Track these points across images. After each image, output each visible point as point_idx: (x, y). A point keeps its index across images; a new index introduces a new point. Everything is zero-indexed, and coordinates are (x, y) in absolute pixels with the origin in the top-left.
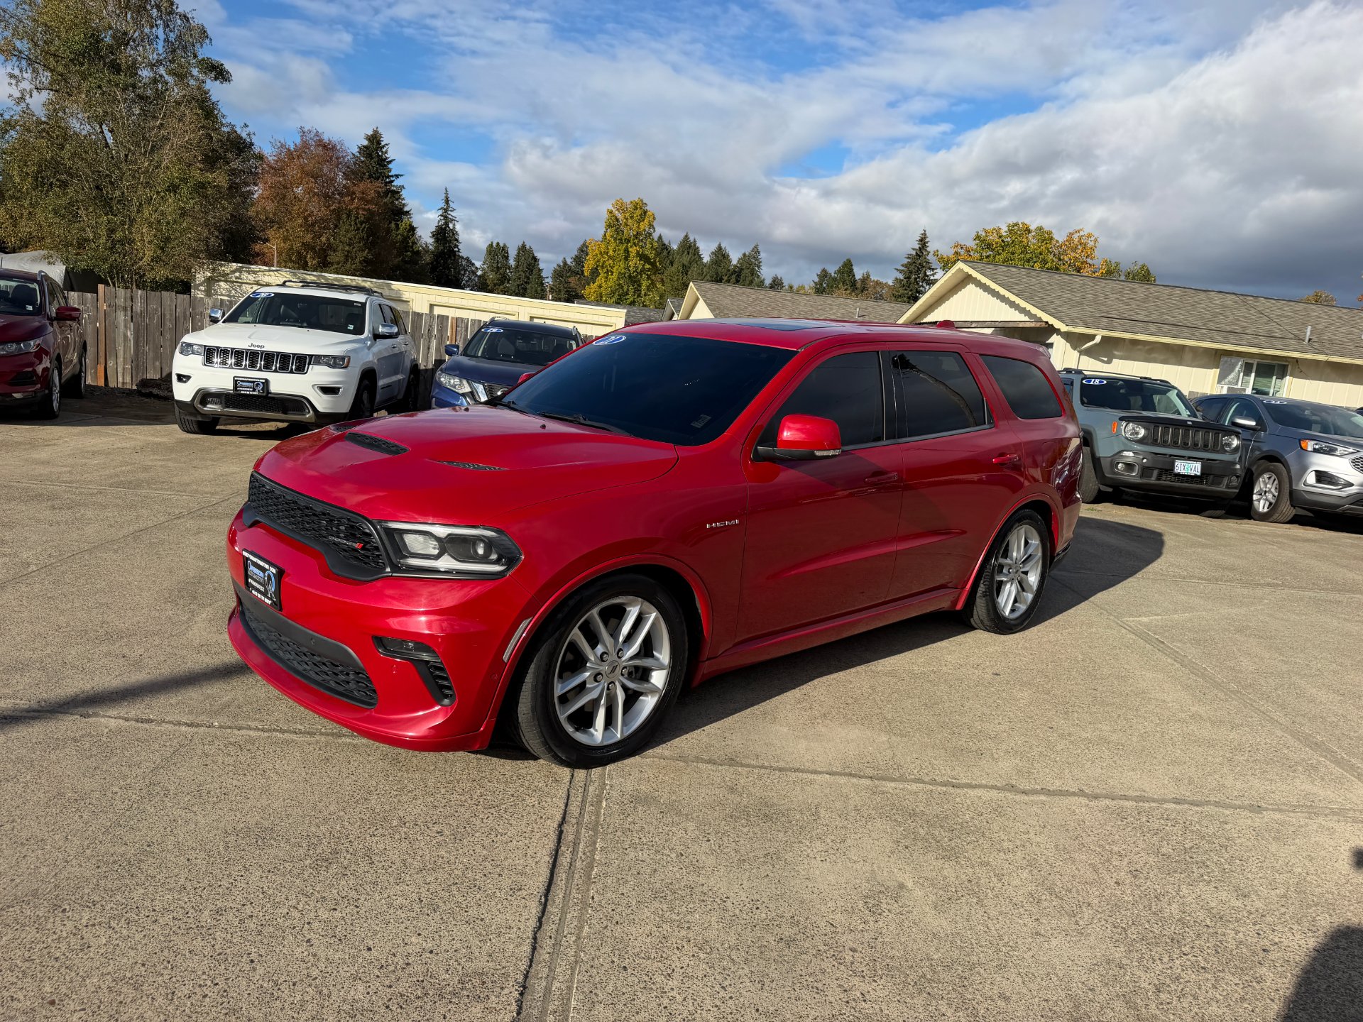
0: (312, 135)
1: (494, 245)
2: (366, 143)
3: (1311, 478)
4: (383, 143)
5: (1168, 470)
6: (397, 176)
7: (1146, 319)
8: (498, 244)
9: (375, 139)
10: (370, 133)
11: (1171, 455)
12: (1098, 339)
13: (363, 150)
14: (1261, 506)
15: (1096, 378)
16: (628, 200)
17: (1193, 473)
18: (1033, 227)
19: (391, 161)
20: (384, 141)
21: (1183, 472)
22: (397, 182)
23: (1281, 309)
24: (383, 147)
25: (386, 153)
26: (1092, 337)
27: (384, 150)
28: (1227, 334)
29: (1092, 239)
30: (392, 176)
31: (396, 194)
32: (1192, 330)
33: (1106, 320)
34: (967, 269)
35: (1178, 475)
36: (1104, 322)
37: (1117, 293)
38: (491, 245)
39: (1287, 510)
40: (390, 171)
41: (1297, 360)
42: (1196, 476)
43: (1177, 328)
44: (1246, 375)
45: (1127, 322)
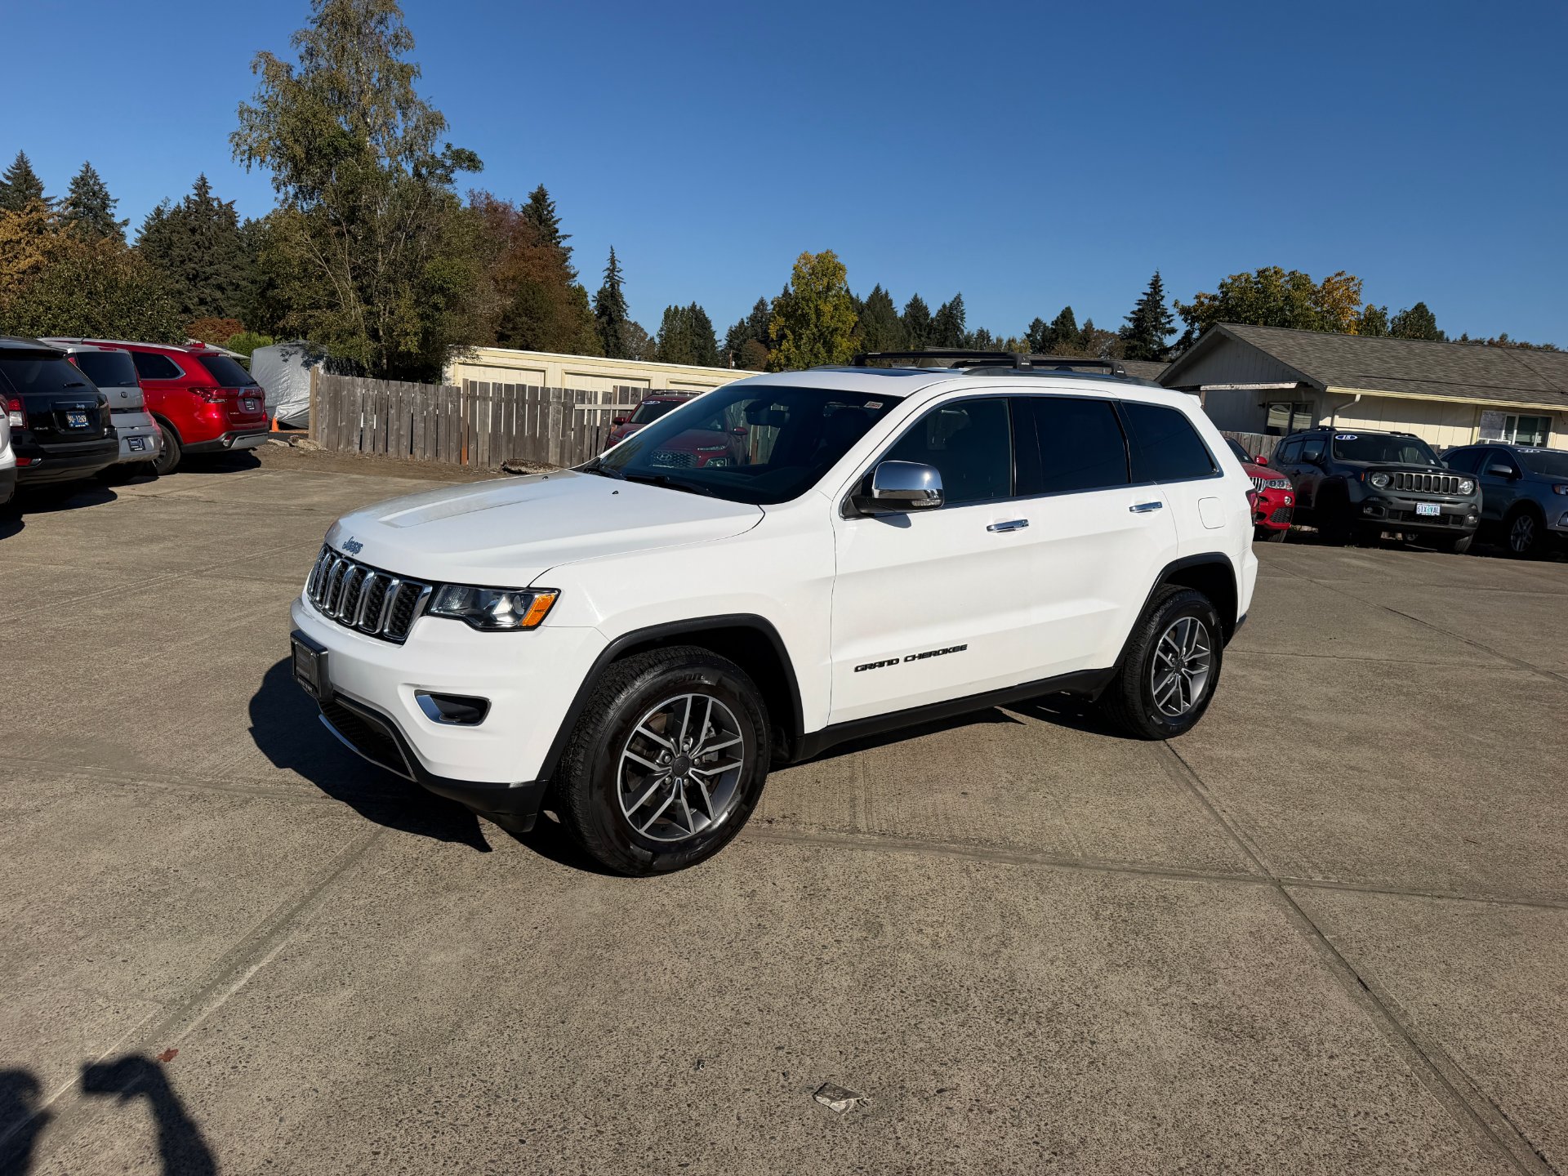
0: (483, 197)
1: (672, 308)
2: (530, 201)
4: (549, 201)
5: (1411, 513)
6: (565, 237)
7: (1406, 377)
8: (676, 307)
9: (539, 198)
10: (535, 190)
11: (1414, 499)
12: (1358, 398)
13: (527, 210)
14: (1519, 546)
15: (1347, 433)
17: (1433, 514)
18: (1286, 270)
19: (557, 221)
20: (550, 198)
21: (1424, 513)
22: (564, 244)
23: (1549, 361)
24: (549, 205)
25: (552, 211)
26: (1354, 396)
27: (550, 209)
28: (1486, 390)
29: (1355, 282)
30: (559, 237)
31: (564, 256)
32: (1454, 388)
33: (1365, 379)
34: (1224, 332)
35: (1420, 516)
36: (1364, 381)
37: (1376, 351)
38: (669, 310)
40: (557, 231)
41: (1560, 412)
42: (1436, 516)
43: (1437, 385)
44: (1509, 431)
45: (1388, 381)
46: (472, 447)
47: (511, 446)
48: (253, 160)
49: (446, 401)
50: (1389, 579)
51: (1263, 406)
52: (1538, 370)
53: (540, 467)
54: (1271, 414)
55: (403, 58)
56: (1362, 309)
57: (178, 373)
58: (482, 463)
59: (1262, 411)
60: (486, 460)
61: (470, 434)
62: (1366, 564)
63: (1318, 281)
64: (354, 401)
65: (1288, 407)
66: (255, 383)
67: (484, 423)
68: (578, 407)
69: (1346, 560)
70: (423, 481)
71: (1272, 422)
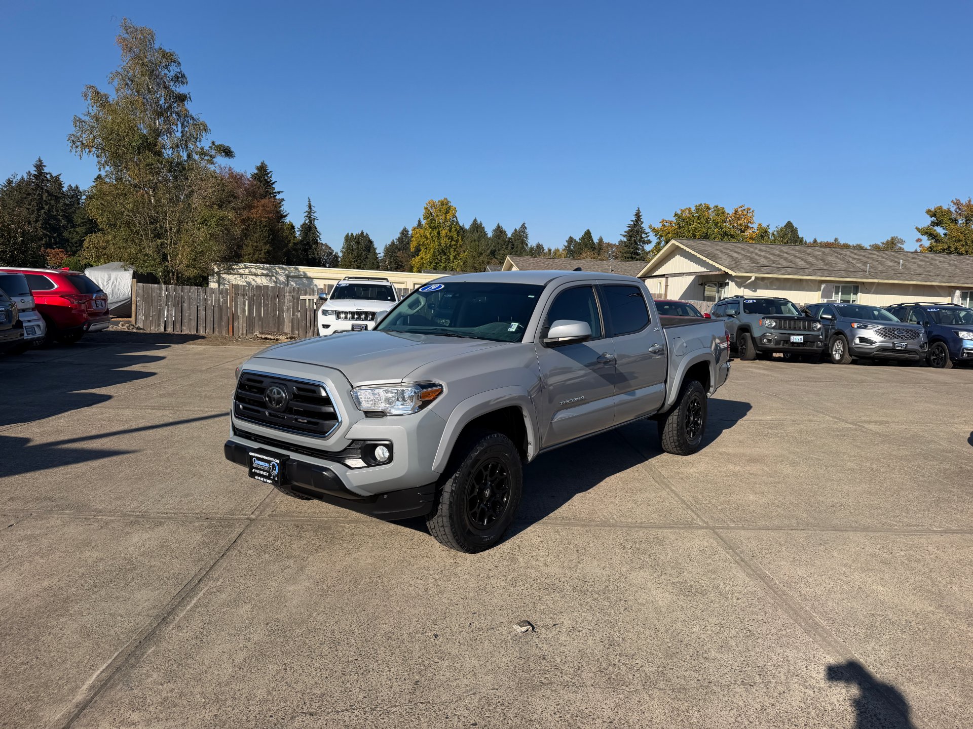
0: (227, 169)
1: (350, 235)
2: (256, 171)
3: (857, 341)
4: (268, 171)
5: (788, 341)
6: (279, 193)
7: (780, 266)
8: (352, 234)
9: (262, 169)
10: (259, 164)
11: (788, 334)
12: (753, 278)
13: (255, 176)
14: (837, 357)
15: (750, 299)
16: (437, 199)
17: (799, 341)
18: (711, 206)
19: (274, 183)
20: (269, 169)
21: (795, 341)
22: (278, 197)
24: (268, 174)
25: (271, 177)
26: (750, 278)
27: (269, 176)
28: (823, 272)
29: (751, 211)
30: (275, 193)
31: (279, 203)
32: (805, 271)
33: (756, 268)
34: (677, 244)
35: (793, 343)
36: (756, 269)
37: (762, 251)
38: (347, 236)
39: (848, 357)
40: (274, 189)
41: (863, 283)
42: (801, 343)
43: (796, 270)
44: (837, 293)
45: (768, 268)
46: (236, 324)
47: (260, 323)
48: (84, 152)
49: (219, 297)
50: (773, 378)
51: (702, 284)
52: (850, 259)
53: (280, 335)
54: (706, 289)
55: (181, 89)
56: (755, 226)
57: (53, 286)
58: (242, 334)
59: (701, 287)
60: (245, 332)
61: (234, 316)
62: (762, 372)
63: (730, 211)
64: (161, 300)
65: (715, 285)
66: (102, 290)
67: (244, 310)
68: (302, 298)
69: (750, 369)
70: (208, 346)
71: (707, 293)
